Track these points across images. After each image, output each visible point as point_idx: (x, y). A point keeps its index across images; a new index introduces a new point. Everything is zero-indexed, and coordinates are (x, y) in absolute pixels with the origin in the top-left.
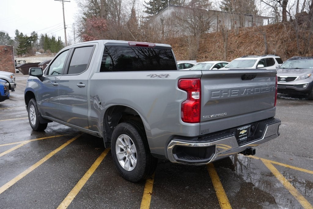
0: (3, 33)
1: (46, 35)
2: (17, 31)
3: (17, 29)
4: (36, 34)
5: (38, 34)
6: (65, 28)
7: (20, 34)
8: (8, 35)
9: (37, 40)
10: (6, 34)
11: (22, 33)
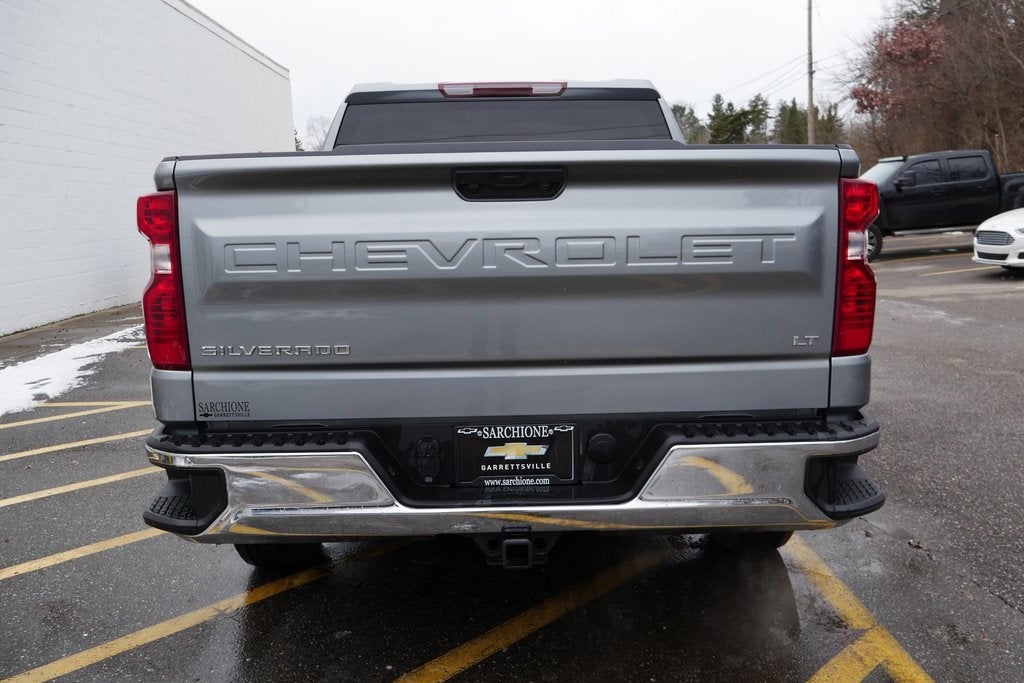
0: (680, 108)
1: (794, 102)
2: (718, 99)
3: (718, 92)
4: (765, 104)
5: (770, 102)
6: (811, 73)
7: (725, 106)
8: (692, 112)
9: (763, 120)
10: (687, 112)
11: (730, 105)
